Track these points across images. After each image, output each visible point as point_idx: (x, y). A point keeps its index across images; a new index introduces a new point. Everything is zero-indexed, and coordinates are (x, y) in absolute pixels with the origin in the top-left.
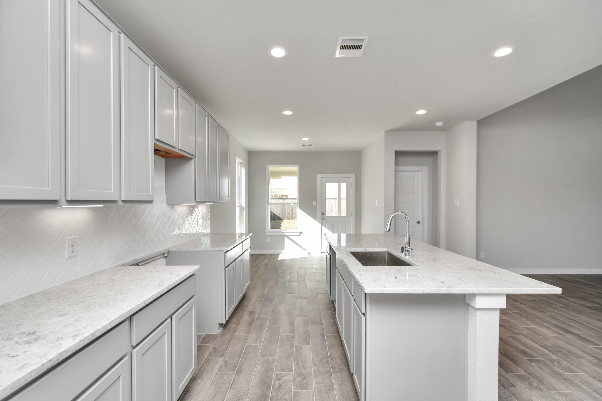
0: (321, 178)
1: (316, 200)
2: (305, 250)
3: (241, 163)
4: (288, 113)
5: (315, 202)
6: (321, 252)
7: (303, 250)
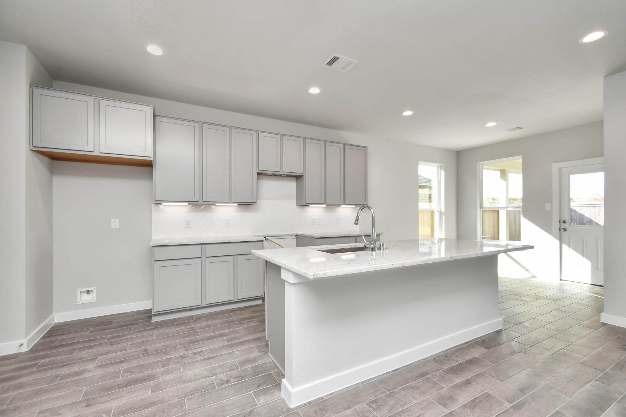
0: (560, 168)
1: (550, 201)
2: (527, 270)
3: (441, 166)
4: (408, 113)
5: (549, 204)
6: (561, 280)
7: (525, 271)
